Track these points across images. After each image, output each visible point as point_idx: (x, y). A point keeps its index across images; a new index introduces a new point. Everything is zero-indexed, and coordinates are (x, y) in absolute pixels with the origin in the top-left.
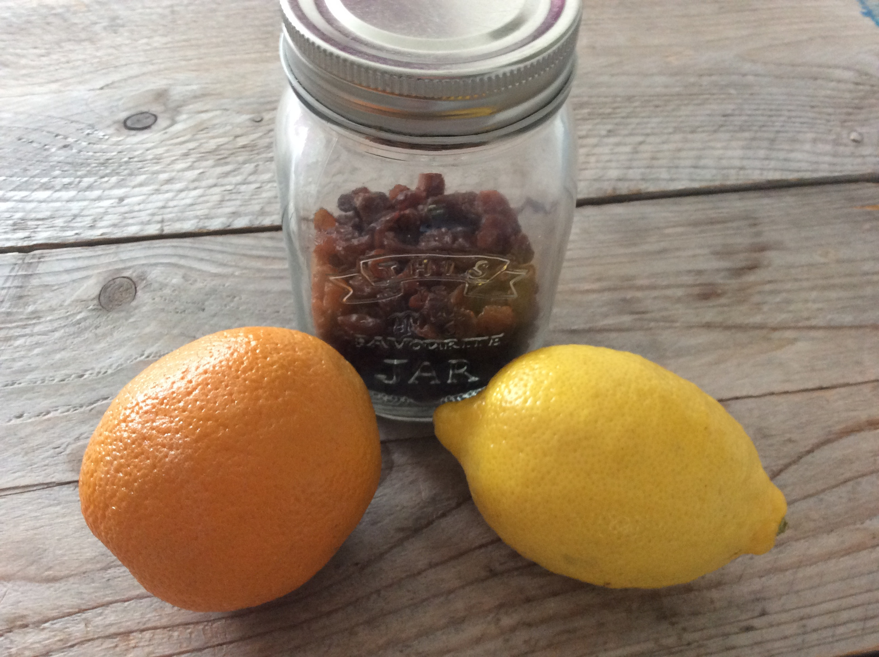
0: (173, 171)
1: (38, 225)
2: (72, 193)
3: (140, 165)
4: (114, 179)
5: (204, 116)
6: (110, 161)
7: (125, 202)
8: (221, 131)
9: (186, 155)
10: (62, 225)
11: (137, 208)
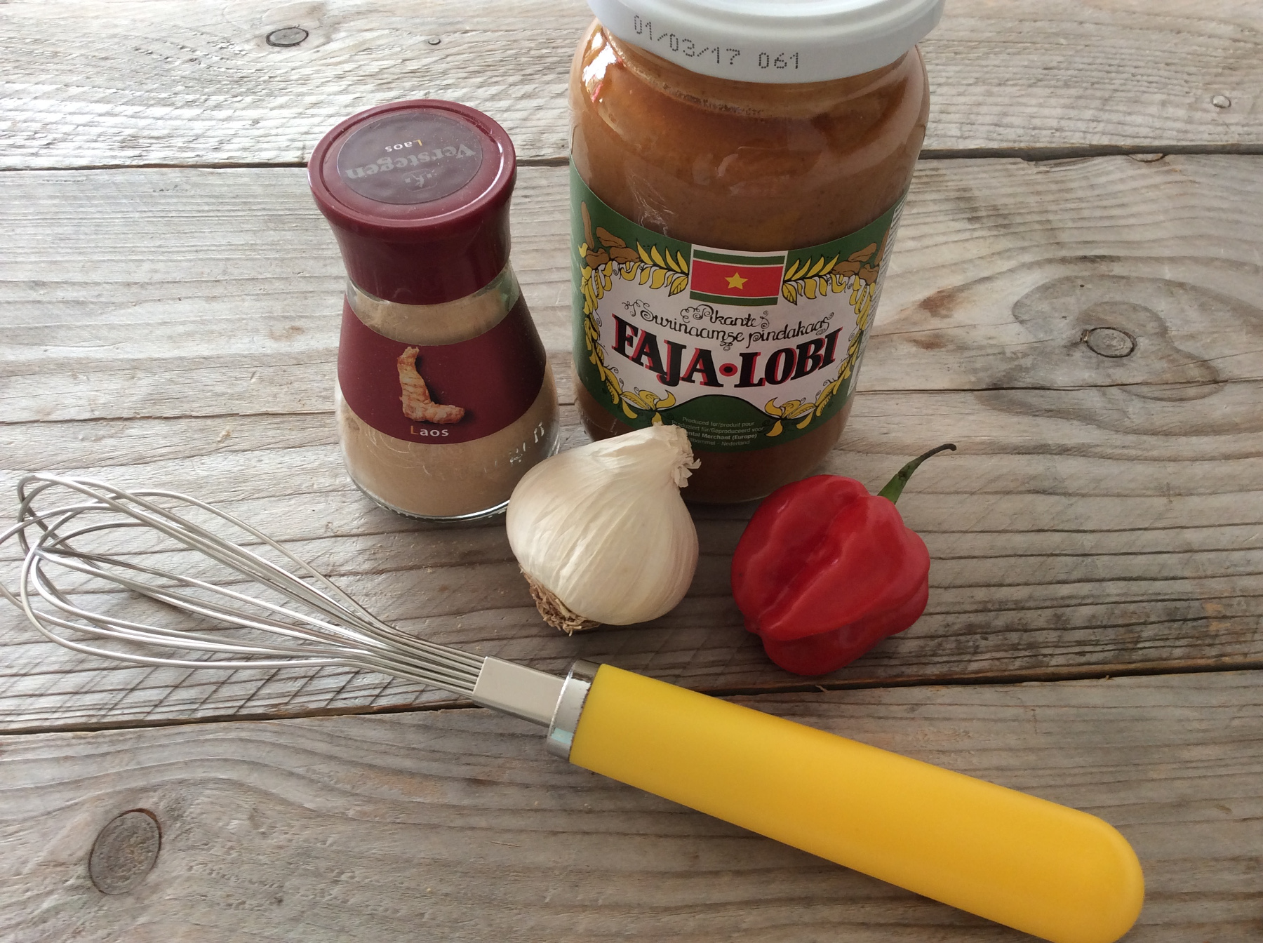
0: (322, 94)
1: (152, 144)
2: (195, 112)
3: (283, 85)
4: (249, 99)
5: (368, 35)
6: (245, 79)
7: (259, 125)
8: (387, 52)
9: (340, 77)
10: (181, 145)
11: (273, 132)
